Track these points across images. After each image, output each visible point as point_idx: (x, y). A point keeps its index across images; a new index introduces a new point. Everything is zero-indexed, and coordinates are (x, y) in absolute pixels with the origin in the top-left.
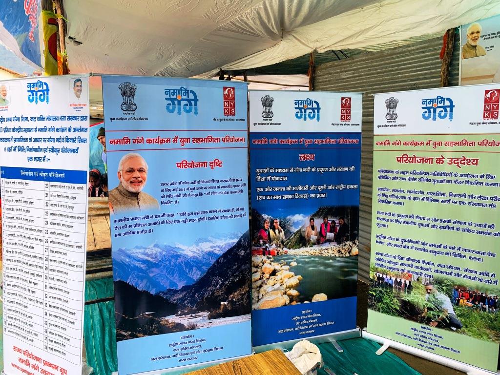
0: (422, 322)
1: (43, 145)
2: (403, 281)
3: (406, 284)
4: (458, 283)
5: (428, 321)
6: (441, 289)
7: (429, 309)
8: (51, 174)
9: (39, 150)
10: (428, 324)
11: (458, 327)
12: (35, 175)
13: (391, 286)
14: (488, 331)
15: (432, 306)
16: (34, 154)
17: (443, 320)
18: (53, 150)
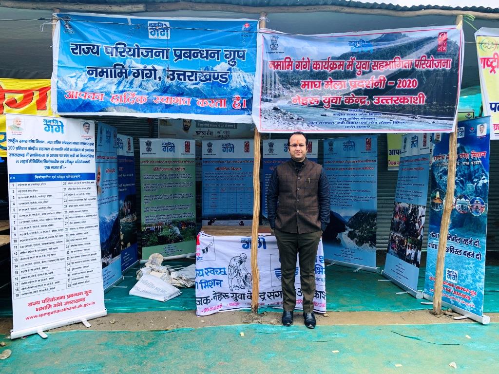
0: (168, 243)
1: (59, 159)
2: (159, 227)
3: (160, 228)
4: (181, 220)
5: (170, 242)
6: (175, 225)
7: (171, 236)
8: (67, 177)
9: (57, 161)
10: (170, 243)
11: (182, 239)
12: (52, 178)
13: (153, 231)
14: (192, 236)
15: (172, 234)
16: (50, 165)
17: (176, 238)
18: (68, 162)
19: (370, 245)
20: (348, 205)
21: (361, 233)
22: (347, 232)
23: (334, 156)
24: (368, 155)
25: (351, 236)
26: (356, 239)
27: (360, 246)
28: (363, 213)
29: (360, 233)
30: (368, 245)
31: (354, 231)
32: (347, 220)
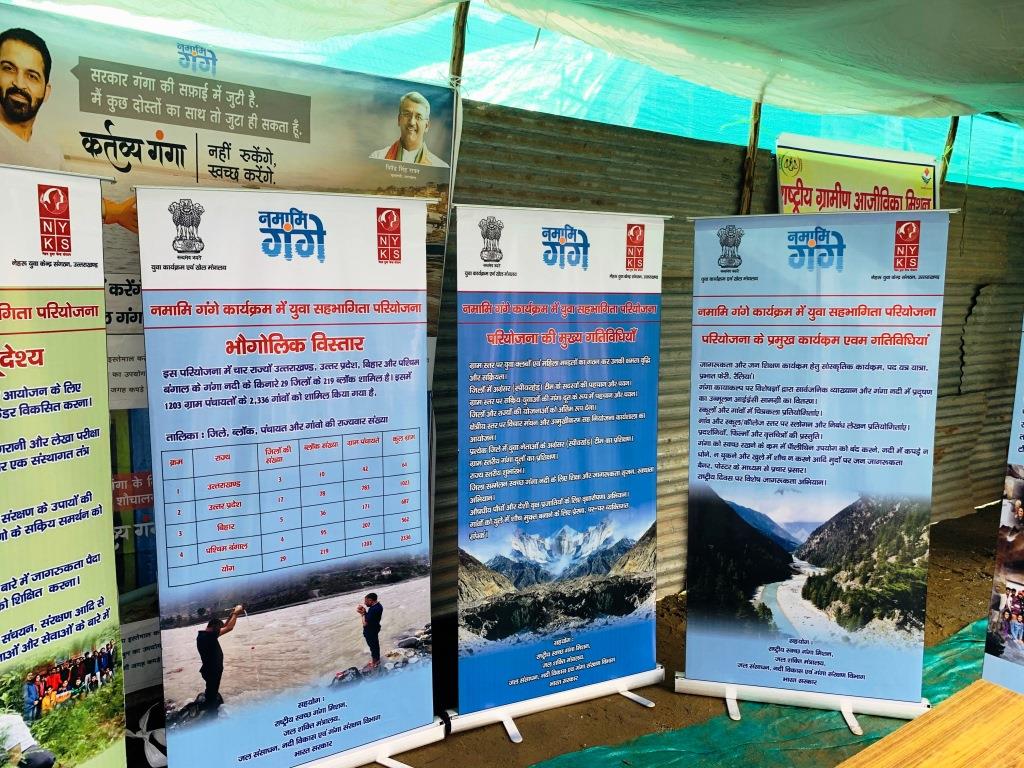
4: (33, 664)
19: (900, 626)
20: (806, 481)
21: (865, 580)
22: (799, 581)
23: (746, 287)
24: (900, 286)
25: (819, 593)
26: (838, 603)
27: (854, 629)
28: (870, 509)
29: (856, 584)
30: (889, 623)
31: (830, 575)
32: (801, 537)
